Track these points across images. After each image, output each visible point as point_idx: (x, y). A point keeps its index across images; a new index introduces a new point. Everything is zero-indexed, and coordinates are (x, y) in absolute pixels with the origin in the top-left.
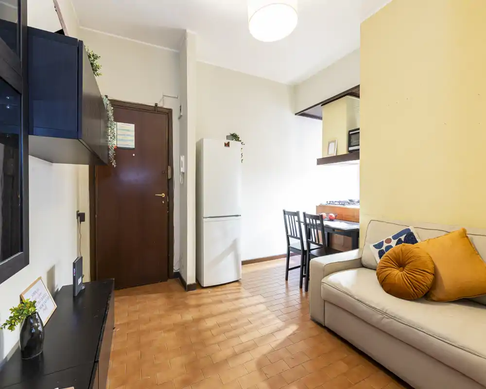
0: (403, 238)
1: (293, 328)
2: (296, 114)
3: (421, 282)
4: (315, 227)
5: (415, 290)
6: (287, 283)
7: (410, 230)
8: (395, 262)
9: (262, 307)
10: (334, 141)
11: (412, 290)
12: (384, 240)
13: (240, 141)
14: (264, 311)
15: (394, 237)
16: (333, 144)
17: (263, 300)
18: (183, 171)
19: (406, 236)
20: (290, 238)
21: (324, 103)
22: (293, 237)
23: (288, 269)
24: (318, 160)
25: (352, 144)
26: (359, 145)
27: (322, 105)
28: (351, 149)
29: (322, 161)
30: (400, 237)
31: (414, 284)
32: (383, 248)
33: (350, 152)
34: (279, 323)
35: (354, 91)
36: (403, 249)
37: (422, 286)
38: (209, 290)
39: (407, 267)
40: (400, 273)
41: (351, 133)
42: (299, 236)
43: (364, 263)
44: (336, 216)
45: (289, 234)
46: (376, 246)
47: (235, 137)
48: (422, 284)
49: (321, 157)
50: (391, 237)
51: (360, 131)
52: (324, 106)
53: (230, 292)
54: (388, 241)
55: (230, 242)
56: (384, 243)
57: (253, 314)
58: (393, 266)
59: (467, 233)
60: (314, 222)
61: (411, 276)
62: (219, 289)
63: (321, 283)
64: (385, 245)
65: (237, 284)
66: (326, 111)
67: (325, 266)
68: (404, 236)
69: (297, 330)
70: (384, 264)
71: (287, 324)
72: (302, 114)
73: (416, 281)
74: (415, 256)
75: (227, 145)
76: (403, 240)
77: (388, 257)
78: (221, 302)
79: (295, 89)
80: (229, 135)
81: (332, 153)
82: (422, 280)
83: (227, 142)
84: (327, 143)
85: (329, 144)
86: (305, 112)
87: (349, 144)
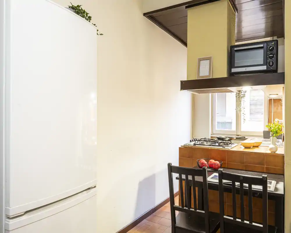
2: (144, 14)
10: (209, 59)
21: (193, 4)
25: (236, 65)
27: (186, 7)
28: (234, 70)
33: (233, 75)
41: (234, 49)
52: (191, 8)
81: (204, 73)
84: (197, 61)
85: (200, 60)
86: (154, 14)
87: (231, 63)
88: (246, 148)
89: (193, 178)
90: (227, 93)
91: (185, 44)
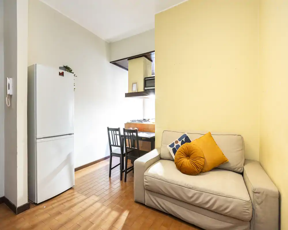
0: (184, 139)
1: (126, 214)
2: (110, 62)
3: (200, 164)
4: (129, 137)
5: (198, 169)
6: (110, 180)
7: (186, 135)
8: (184, 154)
9: (98, 205)
10: (136, 83)
11: (196, 169)
12: (174, 142)
13: (73, 73)
14: (101, 207)
15: (180, 139)
16: (136, 84)
17: (97, 199)
18: (11, 94)
19: (185, 138)
20: (112, 147)
21: (130, 58)
22: (115, 146)
23: (111, 169)
24: (126, 94)
25: (147, 86)
26: (154, 86)
27: (128, 60)
28: (146, 88)
29: (128, 95)
30: (183, 139)
31: (197, 166)
32: (175, 147)
33: (145, 90)
34: (115, 214)
35: (146, 55)
36: (188, 146)
37: (201, 166)
38: (44, 206)
39: (192, 156)
40: (188, 160)
41: (146, 79)
42: (119, 144)
43: (162, 157)
44: (139, 129)
45: (112, 144)
46: (170, 146)
47: (67, 68)
48: (200, 165)
49: (128, 92)
50: (177, 140)
51: (155, 78)
52: (129, 60)
53: (65, 200)
54: (177, 142)
55: (64, 157)
56: (175, 144)
57: (92, 214)
58: (184, 157)
59: (211, 134)
60: (129, 134)
61: (195, 161)
62: (54, 201)
63: (143, 176)
64: (175, 145)
65: (71, 191)
66: (131, 64)
67: (145, 163)
68: (184, 138)
69: (129, 214)
70: (179, 156)
71: (121, 212)
72: (114, 63)
73: (197, 163)
74: (195, 149)
75: (62, 74)
76: (184, 141)
77: (180, 151)
78: (59, 213)
79: (110, 45)
80: (63, 66)
81: (135, 90)
82: (200, 163)
83: (61, 71)
84: (132, 84)
85: (133, 84)
86: (116, 62)
87: (145, 86)
88: (153, 123)
89: (133, 134)
90: (145, 99)
91: (127, 70)
